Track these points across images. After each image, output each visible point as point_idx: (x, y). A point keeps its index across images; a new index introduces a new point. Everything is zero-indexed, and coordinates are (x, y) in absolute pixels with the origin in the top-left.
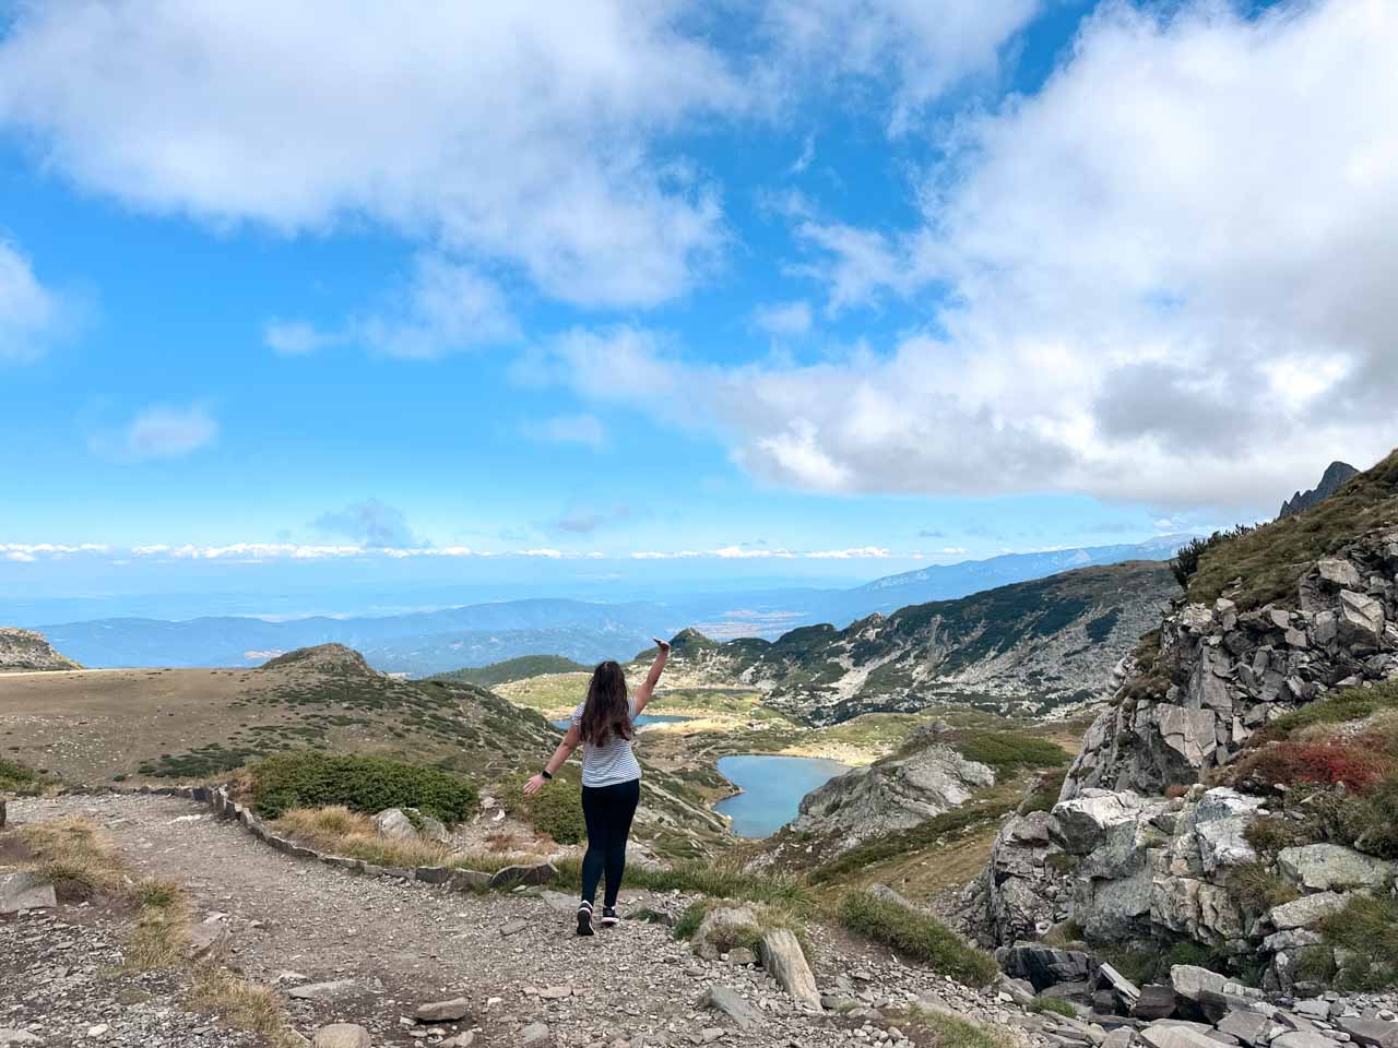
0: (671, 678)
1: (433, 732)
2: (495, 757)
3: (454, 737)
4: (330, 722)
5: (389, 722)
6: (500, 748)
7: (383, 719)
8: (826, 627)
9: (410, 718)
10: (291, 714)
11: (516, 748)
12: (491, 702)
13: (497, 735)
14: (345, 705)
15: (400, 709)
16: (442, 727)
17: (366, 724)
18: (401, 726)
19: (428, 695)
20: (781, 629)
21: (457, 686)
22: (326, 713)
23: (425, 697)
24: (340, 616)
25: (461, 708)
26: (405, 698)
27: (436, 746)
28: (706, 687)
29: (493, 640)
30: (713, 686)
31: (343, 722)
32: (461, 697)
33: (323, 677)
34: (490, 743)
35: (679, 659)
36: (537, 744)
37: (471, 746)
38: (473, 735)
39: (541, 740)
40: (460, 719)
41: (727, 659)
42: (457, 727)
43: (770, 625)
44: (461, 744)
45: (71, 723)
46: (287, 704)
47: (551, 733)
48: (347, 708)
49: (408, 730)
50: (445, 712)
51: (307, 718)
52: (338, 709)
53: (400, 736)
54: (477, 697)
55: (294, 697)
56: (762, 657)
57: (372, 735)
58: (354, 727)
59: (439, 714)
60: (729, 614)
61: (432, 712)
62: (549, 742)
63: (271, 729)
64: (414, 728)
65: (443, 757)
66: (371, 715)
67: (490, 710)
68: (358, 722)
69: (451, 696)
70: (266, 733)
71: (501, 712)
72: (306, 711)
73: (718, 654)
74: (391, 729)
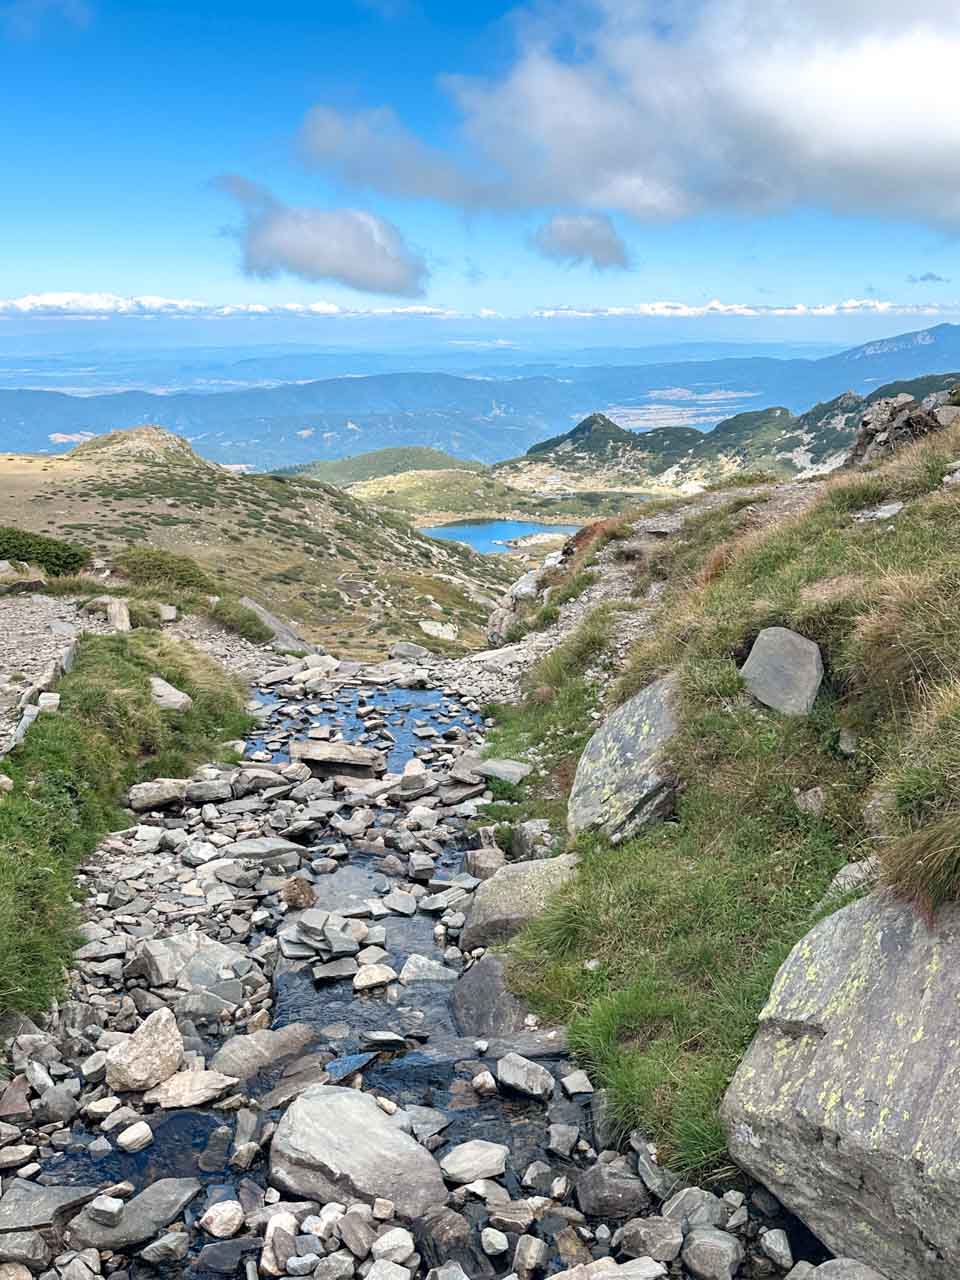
0: (572, 478)
1: (276, 536)
2: (348, 569)
3: (300, 542)
4: (153, 521)
5: (222, 523)
6: (355, 558)
7: (214, 520)
8: (779, 412)
9: (247, 520)
10: (106, 511)
11: (374, 557)
12: (341, 503)
13: (350, 541)
14: (170, 501)
15: (235, 508)
16: (285, 531)
17: (196, 524)
18: (237, 528)
19: (268, 492)
20: (717, 414)
21: (301, 482)
22: (148, 510)
23: (263, 495)
24: (160, 392)
25: (307, 509)
26: (240, 494)
27: (280, 553)
28: (617, 490)
29: (351, 426)
30: (626, 490)
31: (168, 521)
32: (306, 496)
33: (141, 468)
34: (342, 551)
35: (581, 455)
36: (399, 554)
37: (320, 554)
38: (322, 541)
39: (405, 550)
40: (307, 522)
41: (644, 455)
42: (304, 532)
43: (708, 410)
44: (308, 551)
46: (101, 499)
47: (417, 542)
48: (172, 506)
49: (245, 534)
50: (287, 513)
51: (124, 516)
52: (160, 506)
53: (235, 539)
54: (326, 496)
55: (109, 491)
56: (691, 451)
57: (204, 538)
58: (182, 528)
59: (280, 515)
60: (655, 394)
61: (273, 513)
62: (414, 553)
63: (84, 528)
64: (252, 531)
65: (288, 566)
66: (201, 514)
67: (342, 512)
68: (187, 522)
69: (295, 495)
70: (77, 532)
71: (355, 515)
72: (126, 505)
73: (633, 448)
74: (225, 531)
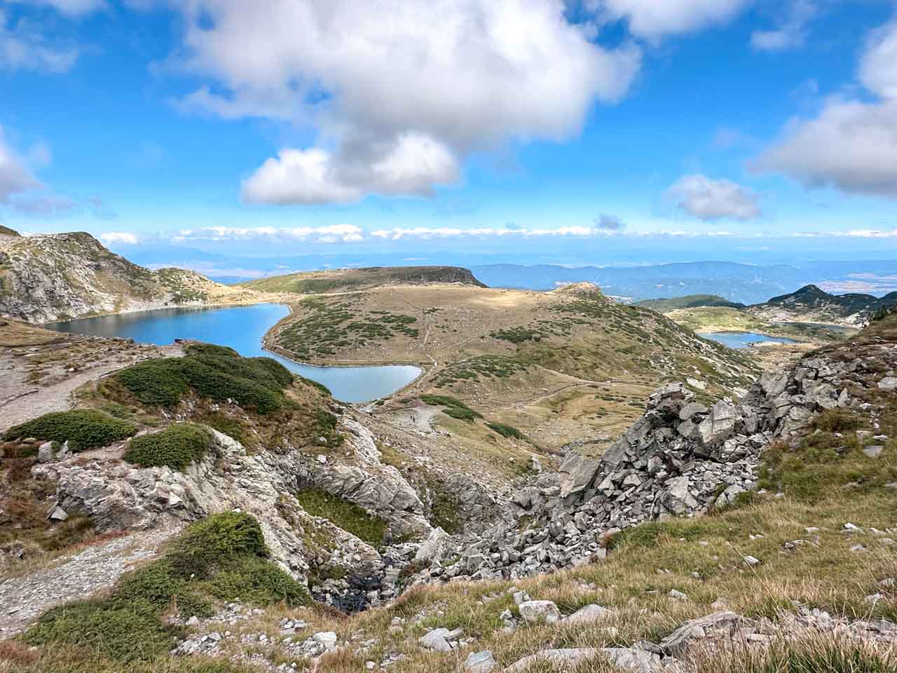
0: (792, 315)
1: (625, 332)
2: (658, 349)
3: (637, 336)
4: (575, 322)
5: (603, 325)
6: (661, 345)
7: (601, 323)
9: (614, 324)
10: (556, 316)
11: (671, 346)
12: (660, 319)
13: (661, 338)
14: (583, 314)
15: (610, 319)
16: (631, 330)
17: (591, 324)
18: (609, 327)
19: (626, 313)
20: (890, 287)
21: (643, 310)
22: (573, 317)
23: (624, 314)
24: (601, 267)
25: (643, 322)
26: (613, 313)
27: (627, 340)
28: (818, 323)
29: (682, 284)
30: (823, 323)
31: (581, 322)
32: (644, 315)
33: (575, 299)
34: (655, 342)
35: (799, 304)
36: (684, 345)
37: (645, 342)
38: (647, 336)
39: (687, 344)
40: (641, 327)
41: (838, 306)
42: (639, 331)
43: (886, 285)
44: (640, 340)
45: (468, 311)
46: (556, 311)
47: (695, 340)
48: (584, 316)
49: (612, 330)
50: (634, 323)
51: (563, 319)
52: (579, 316)
53: (608, 332)
54: (653, 316)
55: (560, 308)
56: (867, 307)
57: (594, 330)
58: (585, 325)
59: (630, 323)
60: (852, 275)
61: (626, 322)
62: (692, 345)
63: (547, 322)
64: (615, 329)
65: (628, 346)
66: (595, 320)
67: (660, 324)
68: (588, 323)
69: (639, 314)
70: (544, 324)
71: (666, 326)
72: (564, 315)
73: (830, 303)
74: (603, 328)
